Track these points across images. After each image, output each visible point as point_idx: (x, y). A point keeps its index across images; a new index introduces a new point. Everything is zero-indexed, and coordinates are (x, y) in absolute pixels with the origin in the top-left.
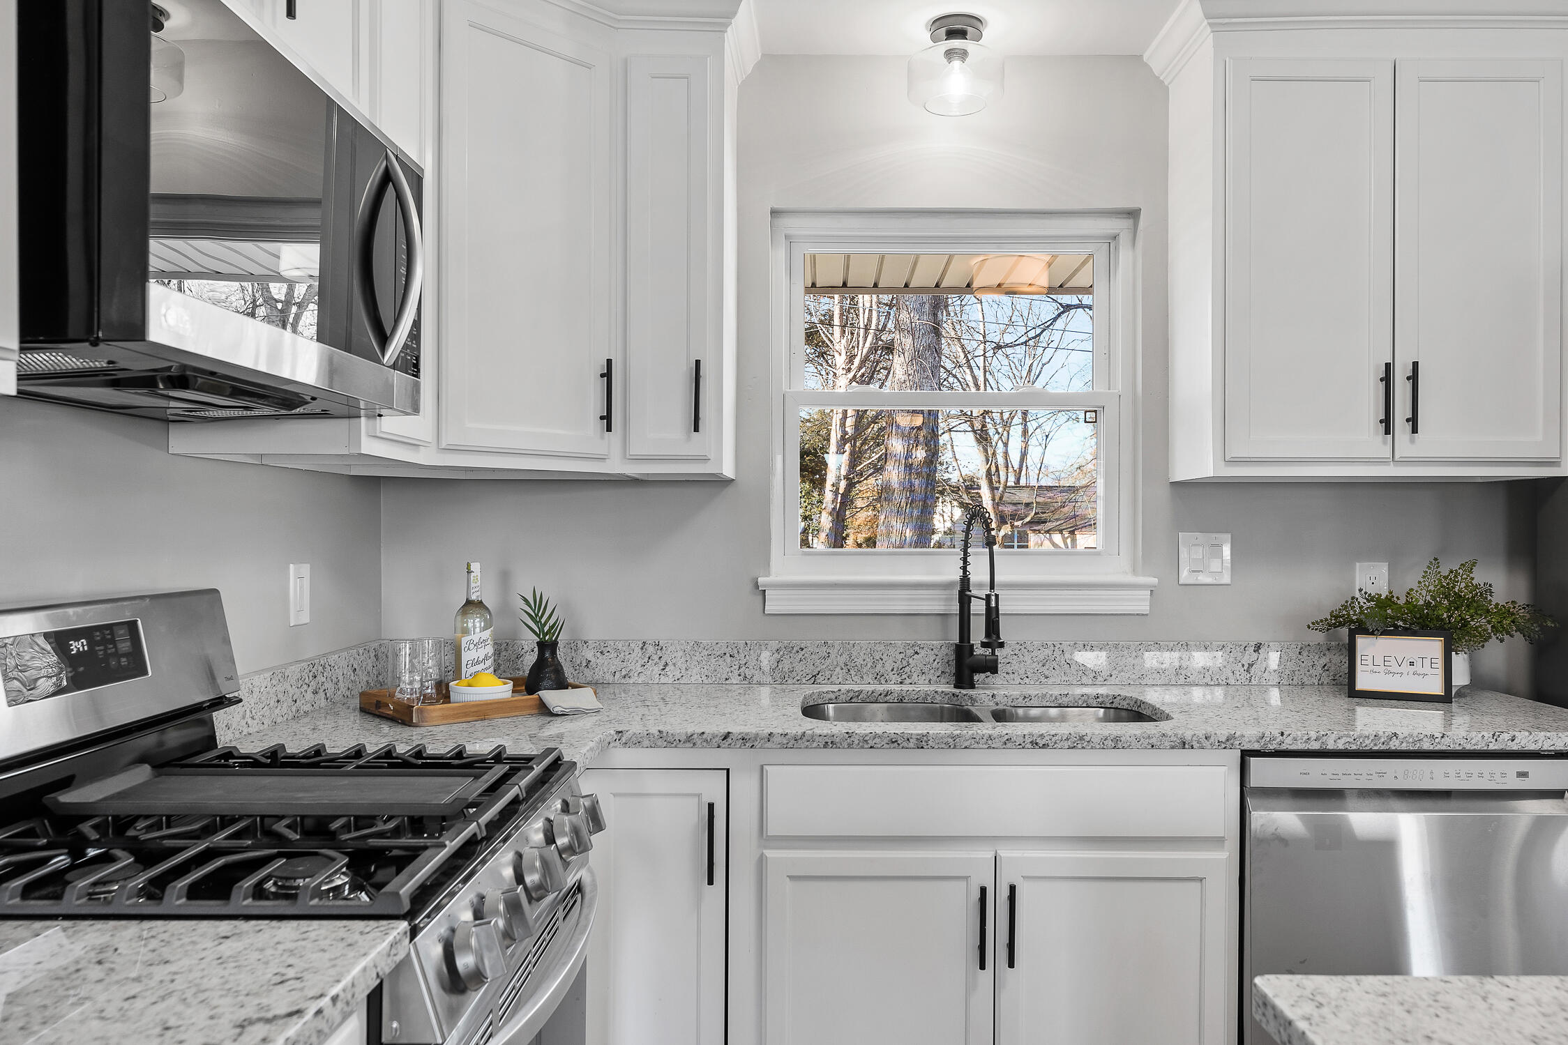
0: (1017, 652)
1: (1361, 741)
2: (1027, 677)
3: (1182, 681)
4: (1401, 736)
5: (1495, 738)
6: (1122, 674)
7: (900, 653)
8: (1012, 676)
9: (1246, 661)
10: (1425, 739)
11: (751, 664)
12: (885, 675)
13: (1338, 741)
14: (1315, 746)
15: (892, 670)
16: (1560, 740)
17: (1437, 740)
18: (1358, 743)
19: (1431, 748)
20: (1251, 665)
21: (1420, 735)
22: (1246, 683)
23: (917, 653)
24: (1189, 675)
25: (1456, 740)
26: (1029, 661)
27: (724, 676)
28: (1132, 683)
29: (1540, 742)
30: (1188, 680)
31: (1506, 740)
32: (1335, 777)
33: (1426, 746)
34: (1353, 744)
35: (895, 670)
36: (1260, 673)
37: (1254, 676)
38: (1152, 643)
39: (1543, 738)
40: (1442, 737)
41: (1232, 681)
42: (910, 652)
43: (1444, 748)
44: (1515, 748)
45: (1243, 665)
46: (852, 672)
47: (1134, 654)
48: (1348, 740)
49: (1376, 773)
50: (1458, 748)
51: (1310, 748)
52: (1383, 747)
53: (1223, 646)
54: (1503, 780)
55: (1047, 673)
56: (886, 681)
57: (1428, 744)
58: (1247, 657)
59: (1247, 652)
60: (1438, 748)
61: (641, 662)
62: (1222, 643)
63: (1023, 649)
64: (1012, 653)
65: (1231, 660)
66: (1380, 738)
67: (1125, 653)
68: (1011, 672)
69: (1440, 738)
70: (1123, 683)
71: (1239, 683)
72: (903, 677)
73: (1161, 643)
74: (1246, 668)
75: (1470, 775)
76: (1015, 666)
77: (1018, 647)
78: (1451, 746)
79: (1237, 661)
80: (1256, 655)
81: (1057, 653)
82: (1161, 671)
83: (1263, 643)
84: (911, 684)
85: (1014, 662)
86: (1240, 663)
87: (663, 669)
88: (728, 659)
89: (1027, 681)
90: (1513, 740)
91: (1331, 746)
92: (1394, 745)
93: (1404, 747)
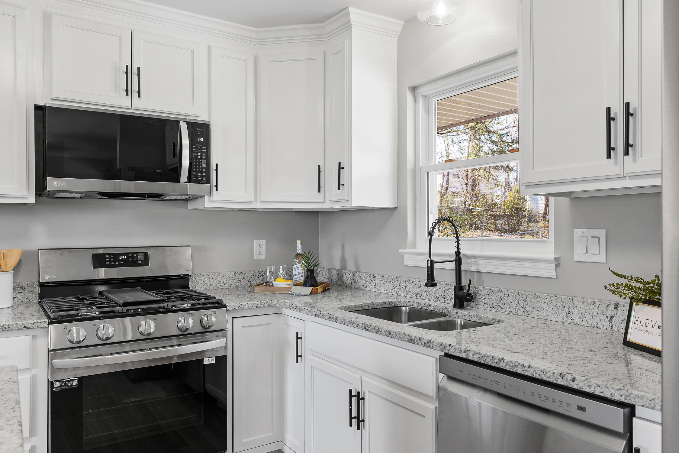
0: (488, 293)
1: (485, 358)
2: (493, 307)
3: (570, 321)
4: (506, 361)
5: (561, 376)
6: (538, 312)
7: (444, 288)
8: (487, 305)
9: (609, 314)
10: (519, 366)
11: (398, 287)
12: (439, 298)
13: (475, 356)
14: (464, 356)
15: (441, 296)
16: (607, 389)
17: (526, 369)
18: (484, 360)
19: (523, 373)
20: (612, 317)
21: (516, 363)
22: (609, 329)
23: (450, 288)
24: (574, 318)
25: (537, 371)
26: (494, 299)
27: (391, 291)
28: (543, 318)
29: (593, 387)
30: (573, 321)
31: (569, 380)
32: (475, 377)
33: (520, 371)
34: (482, 359)
35: (442, 296)
36: (618, 324)
37: (614, 325)
38: (553, 296)
39: (595, 385)
40: (529, 367)
41: (600, 326)
42: (447, 288)
43: (530, 375)
44: (575, 387)
45: (607, 317)
46: (428, 295)
47: (543, 301)
48: (479, 356)
49: (495, 381)
50: (538, 377)
51: (462, 356)
52: (497, 365)
53: (594, 303)
54: (568, 409)
55: (502, 306)
56: (439, 301)
57: (520, 370)
58: (609, 312)
59: (609, 308)
60: (526, 374)
61: (369, 282)
62: (593, 301)
63: (491, 291)
64: (486, 293)
65: (599, 312)
66: (495, 359)
67: (539, 300)
68: (486, 303)
69: (527, 367)
70: (538, 317)
71: (605, 328)
72: (446, 299)
73: (558, 296)
74: (609, 319)
75: (547, 399)
76: (488, 301)
77: (489, 290)
78: (534, 375)
79: (603, 313)
80: (615, 311)
81: (506, 296)
82: (558, 313)
83: (620, 303)
84: (448, 303)
85: (487, 298)
86: (605, 315)
87: (375, 286)
88: (392, 283)
89: (493, 309)
90: (573, 381)
91: (471, 358)
92: (502, 365)
93: (507, 368)
